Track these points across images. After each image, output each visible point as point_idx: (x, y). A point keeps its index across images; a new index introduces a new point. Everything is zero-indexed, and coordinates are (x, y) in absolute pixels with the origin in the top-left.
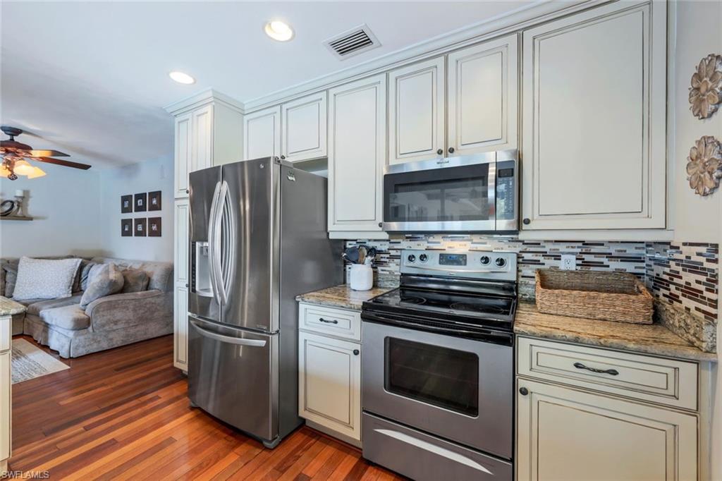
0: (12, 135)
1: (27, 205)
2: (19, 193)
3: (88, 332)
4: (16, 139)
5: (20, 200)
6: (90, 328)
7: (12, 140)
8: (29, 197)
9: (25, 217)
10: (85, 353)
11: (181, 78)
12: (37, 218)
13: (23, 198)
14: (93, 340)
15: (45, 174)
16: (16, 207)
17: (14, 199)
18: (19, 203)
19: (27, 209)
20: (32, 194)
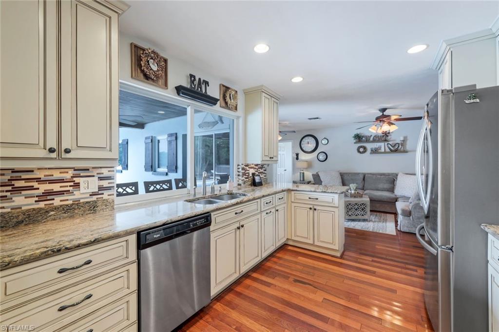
0: (383, 112)
1: (406, 144)
2: (402, 139)
3: (410, 219)
4: (385, 113)
5: (402, 142)
6: (411, 217)
7: (383, 114)
8: (407, 140)
9: (404, 151)
10: (407, 231)
11: (417, 49)
12: (410, 151)
13: (403, 141)
14: (413, 225)
15: (397, 128)
16: (400, 146)
17: (399, 142)
18: (402, 144)
19: (406, 147)
20: (408, 138)
